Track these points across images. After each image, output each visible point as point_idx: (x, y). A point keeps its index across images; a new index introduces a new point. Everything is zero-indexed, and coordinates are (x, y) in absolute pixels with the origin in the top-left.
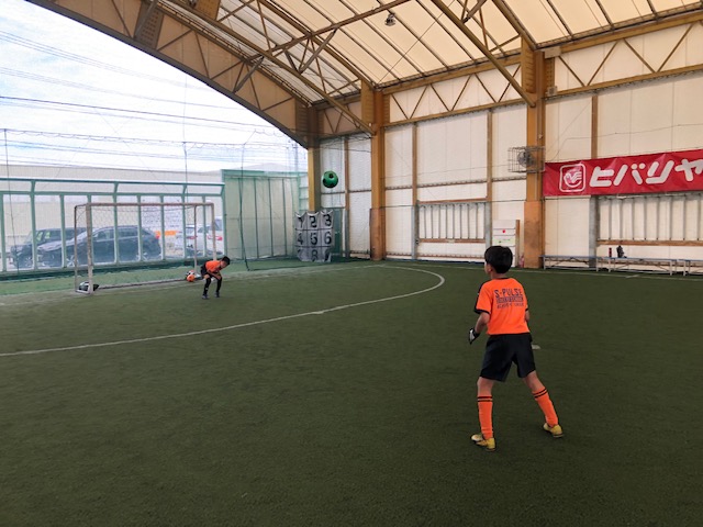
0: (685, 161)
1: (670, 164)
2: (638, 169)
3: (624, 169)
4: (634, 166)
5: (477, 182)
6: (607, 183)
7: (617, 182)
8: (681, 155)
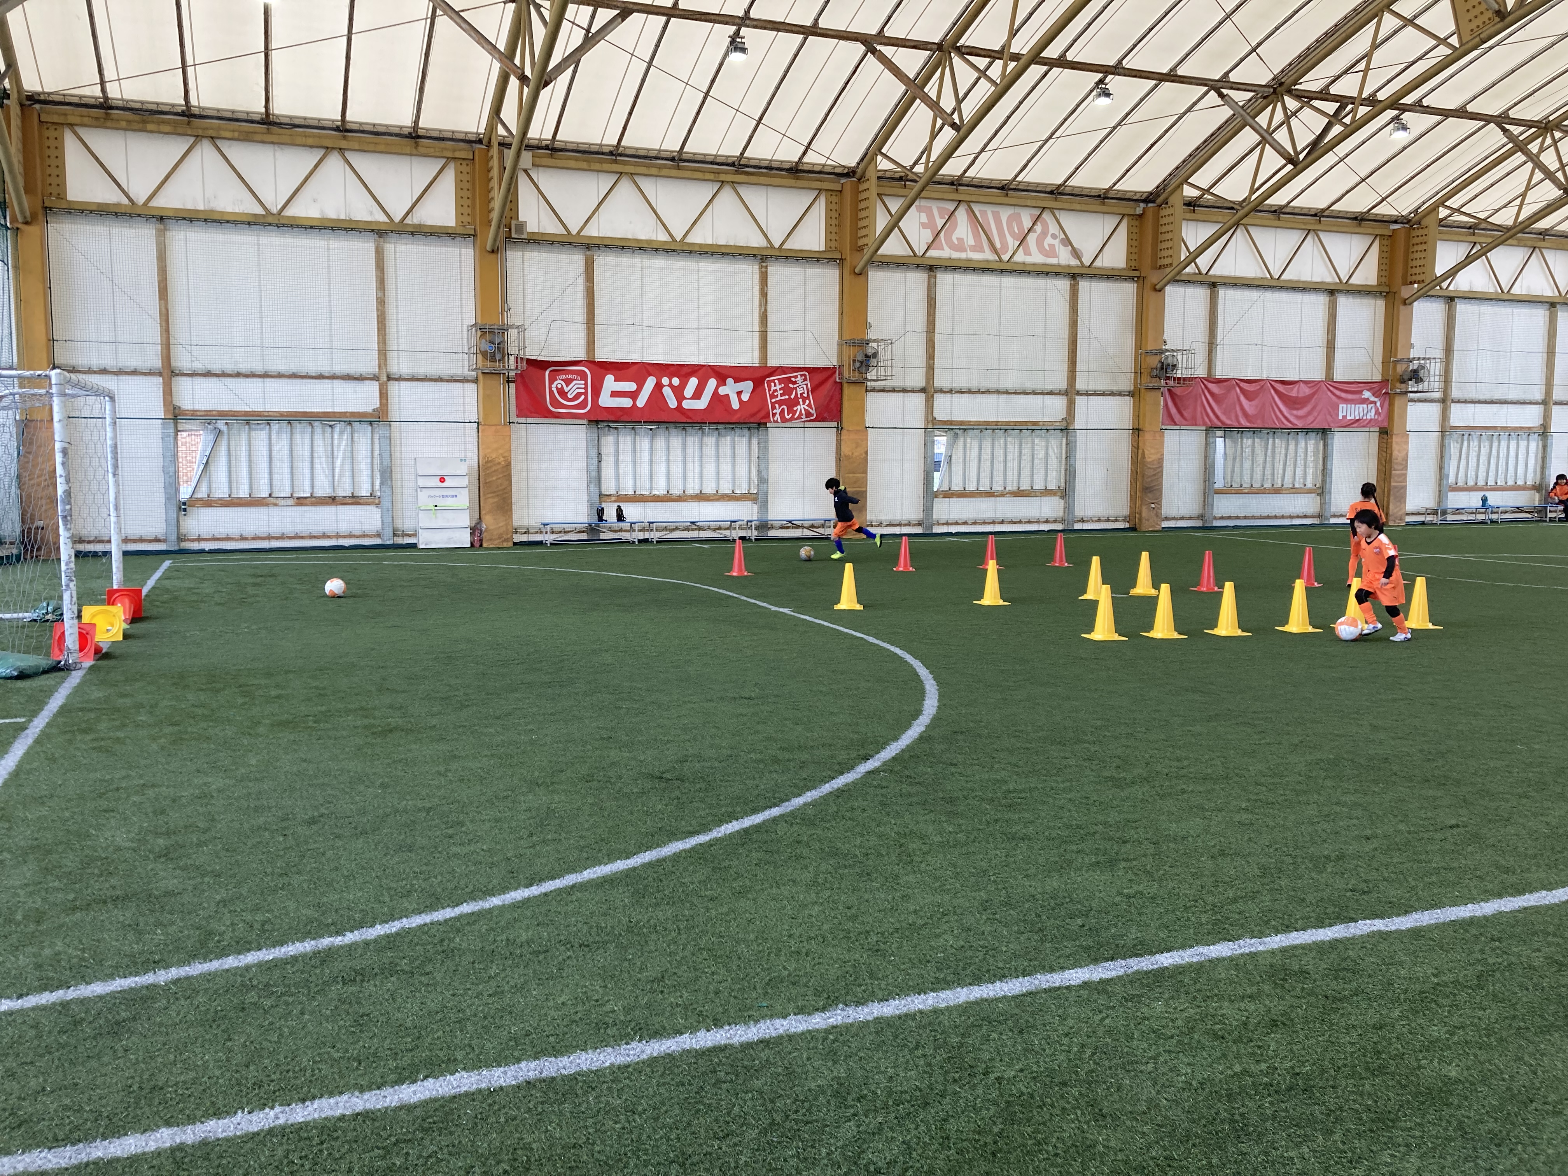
0: (730, 381)
1: (712, 383)
2: (670, 385)
3: (650, 382)
4: (665, 381)
5: (348, 377)
6: (626, 403)
7: (641, 402)
8: (723, 371)
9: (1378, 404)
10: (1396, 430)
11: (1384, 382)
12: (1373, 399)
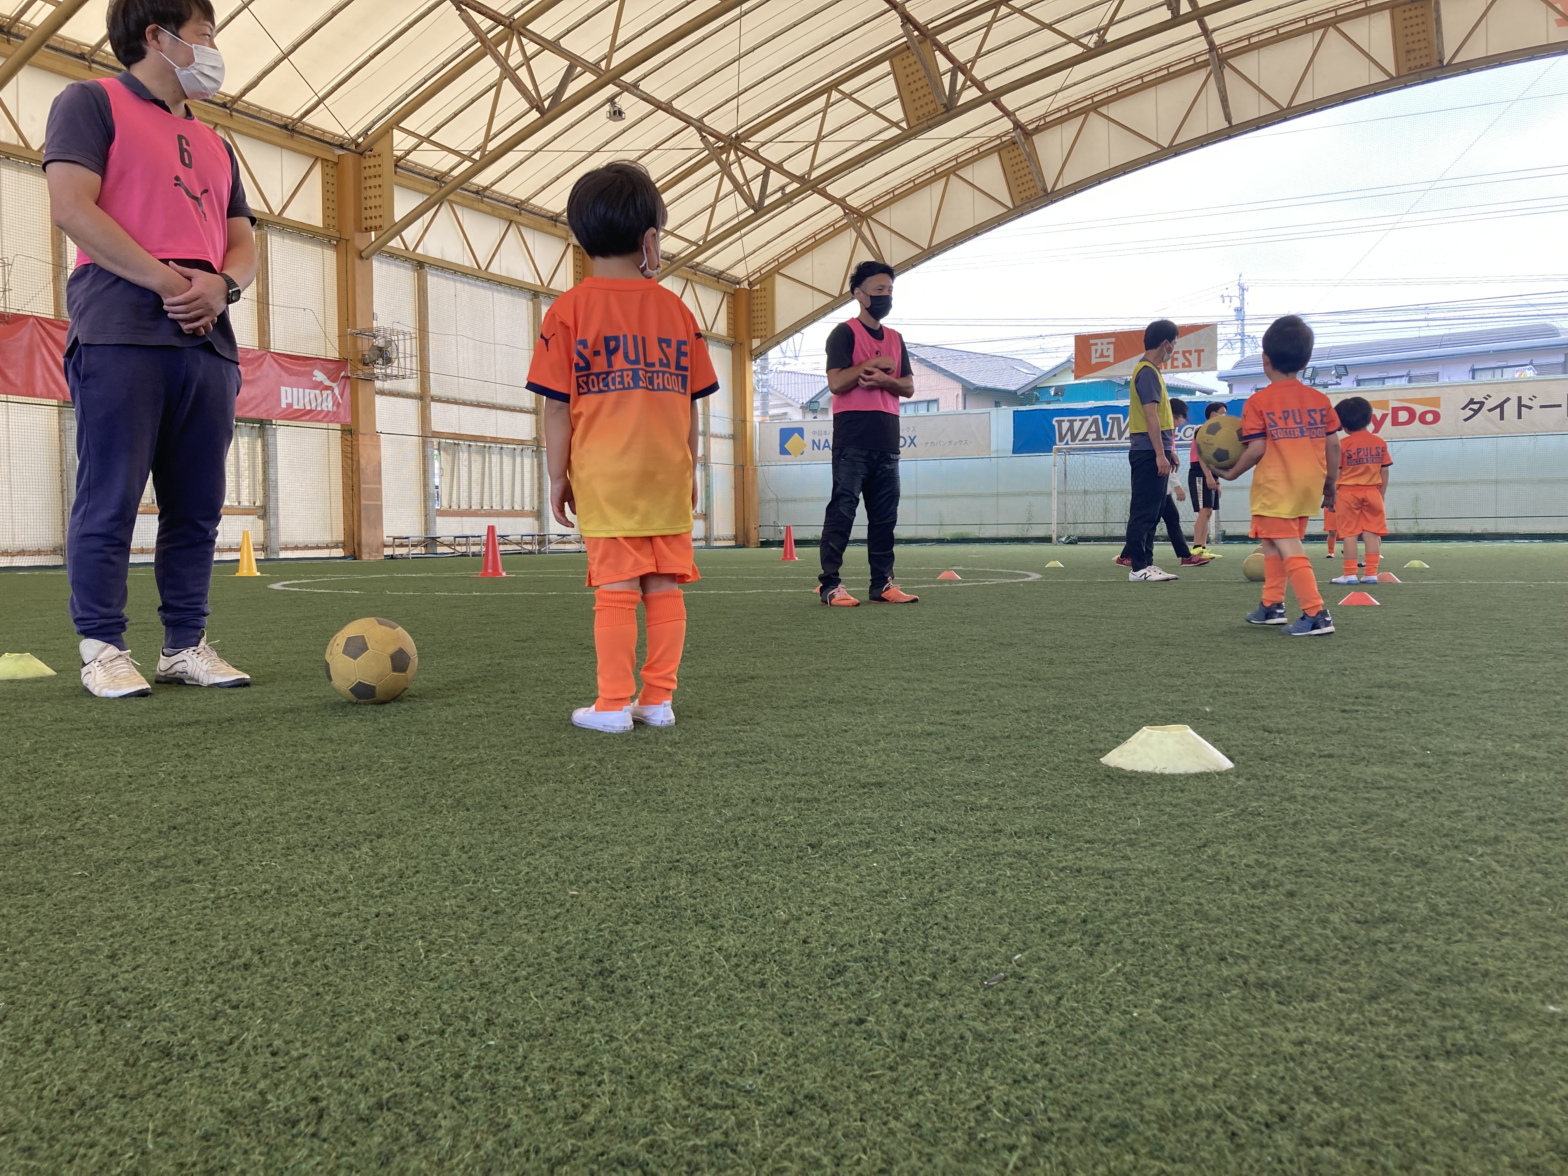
9: (337, 391)
10: (362, 429)
11: (341, 363)
12: (327, 383)
